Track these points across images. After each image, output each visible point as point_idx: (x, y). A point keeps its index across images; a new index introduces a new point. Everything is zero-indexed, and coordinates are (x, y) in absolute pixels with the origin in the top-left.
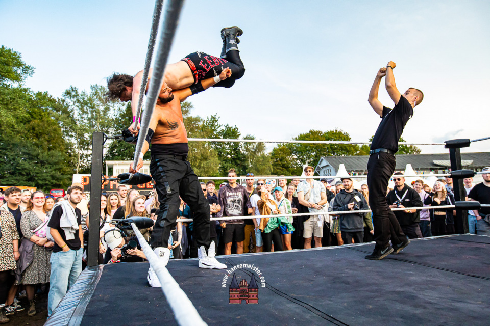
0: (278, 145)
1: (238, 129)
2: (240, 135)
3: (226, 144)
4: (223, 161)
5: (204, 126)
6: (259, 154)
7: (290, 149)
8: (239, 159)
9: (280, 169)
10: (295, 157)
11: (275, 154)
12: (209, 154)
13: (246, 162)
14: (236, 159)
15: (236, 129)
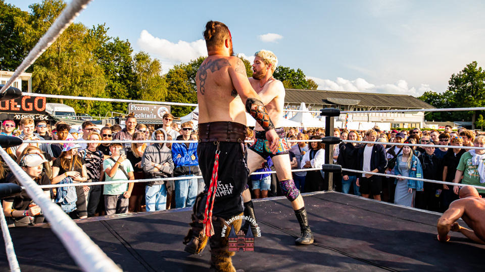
0: (175, 67)
1: (130, 44)
2: (132, 51)
3: (115, 61)
4: (111, 79)
5: (88, 36)
6: (153, 75)
7: (188, 72)
8: (128, 78)
9: (176, 94)
10: (193, 82)
11: (169, 76)
12: (94, 71)
13: (138, 83)
14: (126, 79)
15: (127, 44)
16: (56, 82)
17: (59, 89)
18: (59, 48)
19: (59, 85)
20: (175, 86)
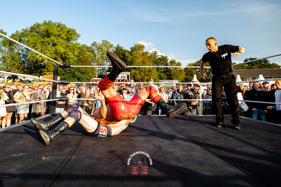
0: (189, 64)
1: (167, 57)
2: (168, 60)
3: (162, 64)
4: (160, 72)
5: (151, 56)
6: (178, 69)
9: (189, 76)
10: (198, 70)
11: (186, 69)
12: (152, 69)
13: (171, 73)
14: (166, 71)
15: (166, 57)
16: (138, 75)
17: (139, 78)
18: (139, 62)
19: (139, 76)
20: (189, 73)
